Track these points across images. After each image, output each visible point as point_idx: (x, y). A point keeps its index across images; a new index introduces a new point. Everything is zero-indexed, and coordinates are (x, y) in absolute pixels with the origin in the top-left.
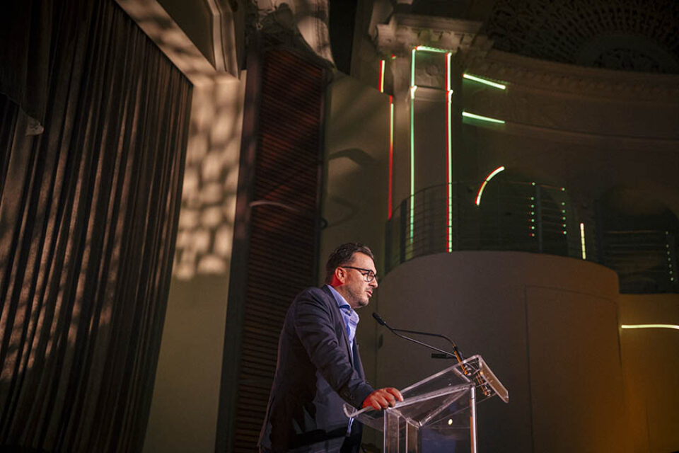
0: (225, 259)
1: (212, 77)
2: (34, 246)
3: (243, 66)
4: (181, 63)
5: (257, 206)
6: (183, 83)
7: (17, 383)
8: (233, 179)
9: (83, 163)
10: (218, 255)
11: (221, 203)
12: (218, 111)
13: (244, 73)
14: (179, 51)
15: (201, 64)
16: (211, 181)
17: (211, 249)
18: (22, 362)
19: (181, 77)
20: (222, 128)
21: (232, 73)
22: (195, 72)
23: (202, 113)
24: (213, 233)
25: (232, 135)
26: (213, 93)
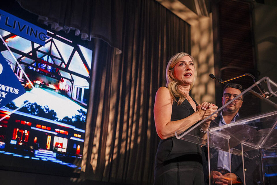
0: (212, 96)
1: (197, 19)
2: (127, 99)
3: (210, 11)
4: (183, 16)
5: (223, 70)
6: (186, 25)
7: (127, 154)
8: (212, 60)
9: (143, 63)
10: (209, 94)
11: (208, 71)
12: (202, 33)
13: (211, 14)
14: (181, 11)
15: (191, 14)
16: (202, 63)
17: (206, 92)
18: (128, 145)
19: (184, 23)
20: (204, 40)
21: (205, 15)
22: (189, 19)
23: (195, 36)
24: (206, 85)
25: (209, 42)
26: (199, 26)
